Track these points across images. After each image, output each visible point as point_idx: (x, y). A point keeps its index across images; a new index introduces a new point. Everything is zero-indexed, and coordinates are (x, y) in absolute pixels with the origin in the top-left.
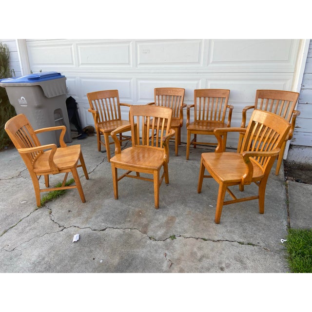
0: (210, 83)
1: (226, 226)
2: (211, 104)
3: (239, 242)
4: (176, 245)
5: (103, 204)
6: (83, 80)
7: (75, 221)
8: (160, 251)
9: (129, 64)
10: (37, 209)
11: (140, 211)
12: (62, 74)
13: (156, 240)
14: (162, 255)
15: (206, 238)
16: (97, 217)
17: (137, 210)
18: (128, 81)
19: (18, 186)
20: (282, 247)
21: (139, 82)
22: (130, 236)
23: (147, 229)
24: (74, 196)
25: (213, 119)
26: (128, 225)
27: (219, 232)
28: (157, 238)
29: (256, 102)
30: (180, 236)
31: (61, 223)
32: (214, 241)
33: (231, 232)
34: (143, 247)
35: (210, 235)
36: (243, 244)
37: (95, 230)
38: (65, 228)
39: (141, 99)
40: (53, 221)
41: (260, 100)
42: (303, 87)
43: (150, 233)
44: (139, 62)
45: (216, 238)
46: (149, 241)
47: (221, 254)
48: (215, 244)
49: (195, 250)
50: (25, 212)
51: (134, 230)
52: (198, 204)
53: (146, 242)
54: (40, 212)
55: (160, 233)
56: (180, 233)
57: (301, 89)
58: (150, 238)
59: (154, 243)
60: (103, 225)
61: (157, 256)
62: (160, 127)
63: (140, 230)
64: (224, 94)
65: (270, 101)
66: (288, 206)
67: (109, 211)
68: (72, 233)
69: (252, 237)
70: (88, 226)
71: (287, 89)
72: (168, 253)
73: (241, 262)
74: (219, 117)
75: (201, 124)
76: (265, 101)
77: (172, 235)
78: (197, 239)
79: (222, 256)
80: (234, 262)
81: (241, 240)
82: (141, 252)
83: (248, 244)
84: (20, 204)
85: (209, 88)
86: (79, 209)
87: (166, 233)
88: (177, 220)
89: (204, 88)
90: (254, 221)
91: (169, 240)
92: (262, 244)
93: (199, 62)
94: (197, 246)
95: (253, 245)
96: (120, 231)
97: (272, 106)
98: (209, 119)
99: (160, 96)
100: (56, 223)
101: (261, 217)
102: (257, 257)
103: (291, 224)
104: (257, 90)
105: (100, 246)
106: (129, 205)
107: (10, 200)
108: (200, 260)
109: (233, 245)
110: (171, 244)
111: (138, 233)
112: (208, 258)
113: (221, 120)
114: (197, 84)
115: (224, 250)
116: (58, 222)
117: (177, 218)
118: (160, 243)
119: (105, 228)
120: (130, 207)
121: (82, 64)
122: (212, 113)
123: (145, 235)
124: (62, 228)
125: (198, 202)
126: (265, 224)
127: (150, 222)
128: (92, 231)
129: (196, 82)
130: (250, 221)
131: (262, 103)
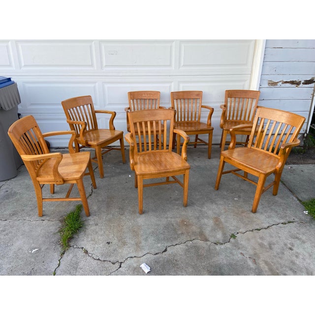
0: (181, 85)
1: (262, 213)
2: (186, 105)
3: (282, 223)
4: (242, 242)
5: (139, 224)
6: (27, 85)
7: (126, 252)
8: (235, 252)
9: (92, 65)
10: (63, 254)
11: (183, 221)
12: (12, 79)
13: (222, 244)
14: (240, 255)
15: (258, 228)
16: (146, 240)
17: (179, 220)
18: (93, 85)
19: (4, 233)
20: (309, 217)
21: (106, 86)
22: (197, 248)
23: (205, 236)
24: (97, 225)
25: (190, 120)
26: (184, 238)
27: (262, 219)
28: (221, 242)
29: (226, 101)
30: (238, 233)
31: (112, 259)
32: (265, 229)
33: (269, 217)
34: (218, 254)
35: (258, 224)
36: (286, 224)
37: (156, 254)
38: (121, 263)
39: (110, 104)
40: (99, 259)
41: (229, 99)
42: (261, 87)
43: (212, 239)
44: (104, 64)
45: (266, 226)
46: (218, 247)
47: (279, 237)
48: (267, 230)
49: (260, 241)
50: (51, 262)
51: (195, 241)
52: (225, 200)
53: (215, 249)
54: (71, 255)
55: (219, 236)
56: (234, 230)
57: (260, 88)
58: (215, 243)
59: (222, 247)
60: (161, 246)
61: (235, 257)
62: (147, 132)
63: (199, 238)
64: (198, 95)
65: (237, 99)
66: (284, 184)
67: (153, 230)
68: (135, 265)
69: (286, 216)
70: (145, 252)
71: (246, 89)
72: (243, 252)
73: (297, 238)
74: (195, 117)
75: (182, 125)
76: (233, 99)
77: (231, 235)
78: (252, 231)
79: (281, 238)
80: (293, 240)
81: (282, 221)
82: (222, 259)
83: (289, 222)
84: (31, 253)
85: (181, 90)
86: (117, 237)
87: (224, 234)
88: (222, 220)
89: (176, 90)
90: (276, 203)
91: (232, 240)
92: (296, 220)
93: (170, 65)
94: (258, 237)
95: (293, 222)
96: (182, 246)
97: (239, 104)
98: (186, 120)
99: (135, 100)
100: (104, 261)
101: (277, 198)
102: (303, 230)
103: (300, 198)
104: (226, 91)
105: (177, 268)
106: (167, 218)
107: (11, 254)
108: (271, 248)
109: (281, 227)
110: (237, 242)
111: (200, 242)
112: (274, 244)
113: (197, 119)
114: (170, 87)
115: (279, 233)
116: (107, 259)
117: (220, 217)
118: (228, 245)
119: (165, 248)
120: (169, 219)
121: (25, 66)
122: (188, 114)
123: (209, 243)
124: (117, 265)
125: (224, 198)
126: (285, 203)
127: (201, 228)
128: (154, 256)
129: (168, 85)
130: (273, 204)
131: (231, 101)
